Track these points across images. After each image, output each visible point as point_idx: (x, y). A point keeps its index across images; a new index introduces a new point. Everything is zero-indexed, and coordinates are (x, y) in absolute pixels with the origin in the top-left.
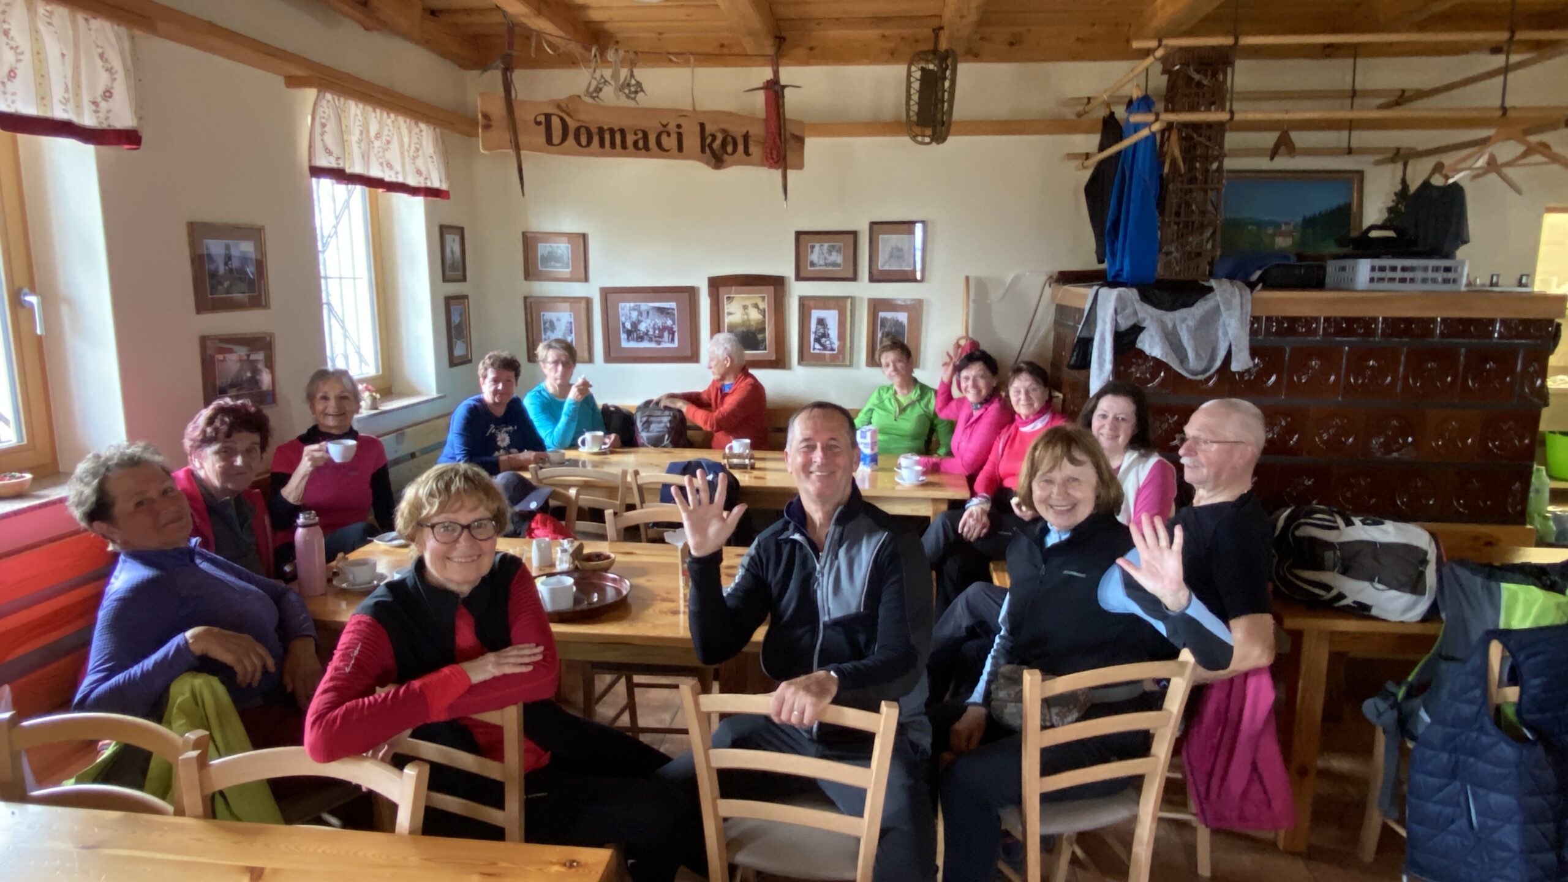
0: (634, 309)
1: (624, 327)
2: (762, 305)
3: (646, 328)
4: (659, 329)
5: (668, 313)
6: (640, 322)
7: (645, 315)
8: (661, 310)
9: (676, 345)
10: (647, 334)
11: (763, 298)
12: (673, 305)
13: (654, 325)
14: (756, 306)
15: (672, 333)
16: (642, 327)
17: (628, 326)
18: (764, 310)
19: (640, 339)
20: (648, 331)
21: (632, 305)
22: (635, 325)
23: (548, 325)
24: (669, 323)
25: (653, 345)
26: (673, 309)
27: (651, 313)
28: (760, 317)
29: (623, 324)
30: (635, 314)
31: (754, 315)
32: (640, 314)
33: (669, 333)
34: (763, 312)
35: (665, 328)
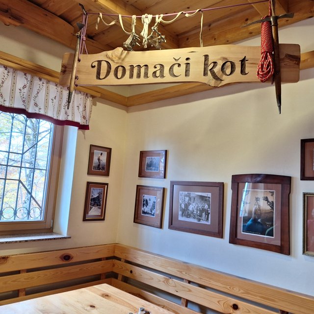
0: (187, 196)
1: (181, 207)
2: (271, 199)
3: (193, 208)
4: (200, 210)
5: (206, 200)
6: (189, 204)
7: (192, 200)
8: (202, 198)
9: (209, 223)
10: (192, 213)
11: (272, 193)
12: (209, 195)
13: (198, 207)
14: (266, 199)
15: (208, 214)
16: (191, 208)
17: (183, 206)
18: (273, 202)
19: (188, 216)
20: (194, 211)
21: (186, 193)
22: (187, 206)
23: (145, 202)
24: (206, 206)
25: (195, 221)
26: (209, 198)
27: (196, 198)
28: (269, 208)
29: (181, 205)
30: (187, 199)
31: (264, 206)
32: (190, 199)
33: (206, 214)
34: (272, 205)
35: (203, 210)
